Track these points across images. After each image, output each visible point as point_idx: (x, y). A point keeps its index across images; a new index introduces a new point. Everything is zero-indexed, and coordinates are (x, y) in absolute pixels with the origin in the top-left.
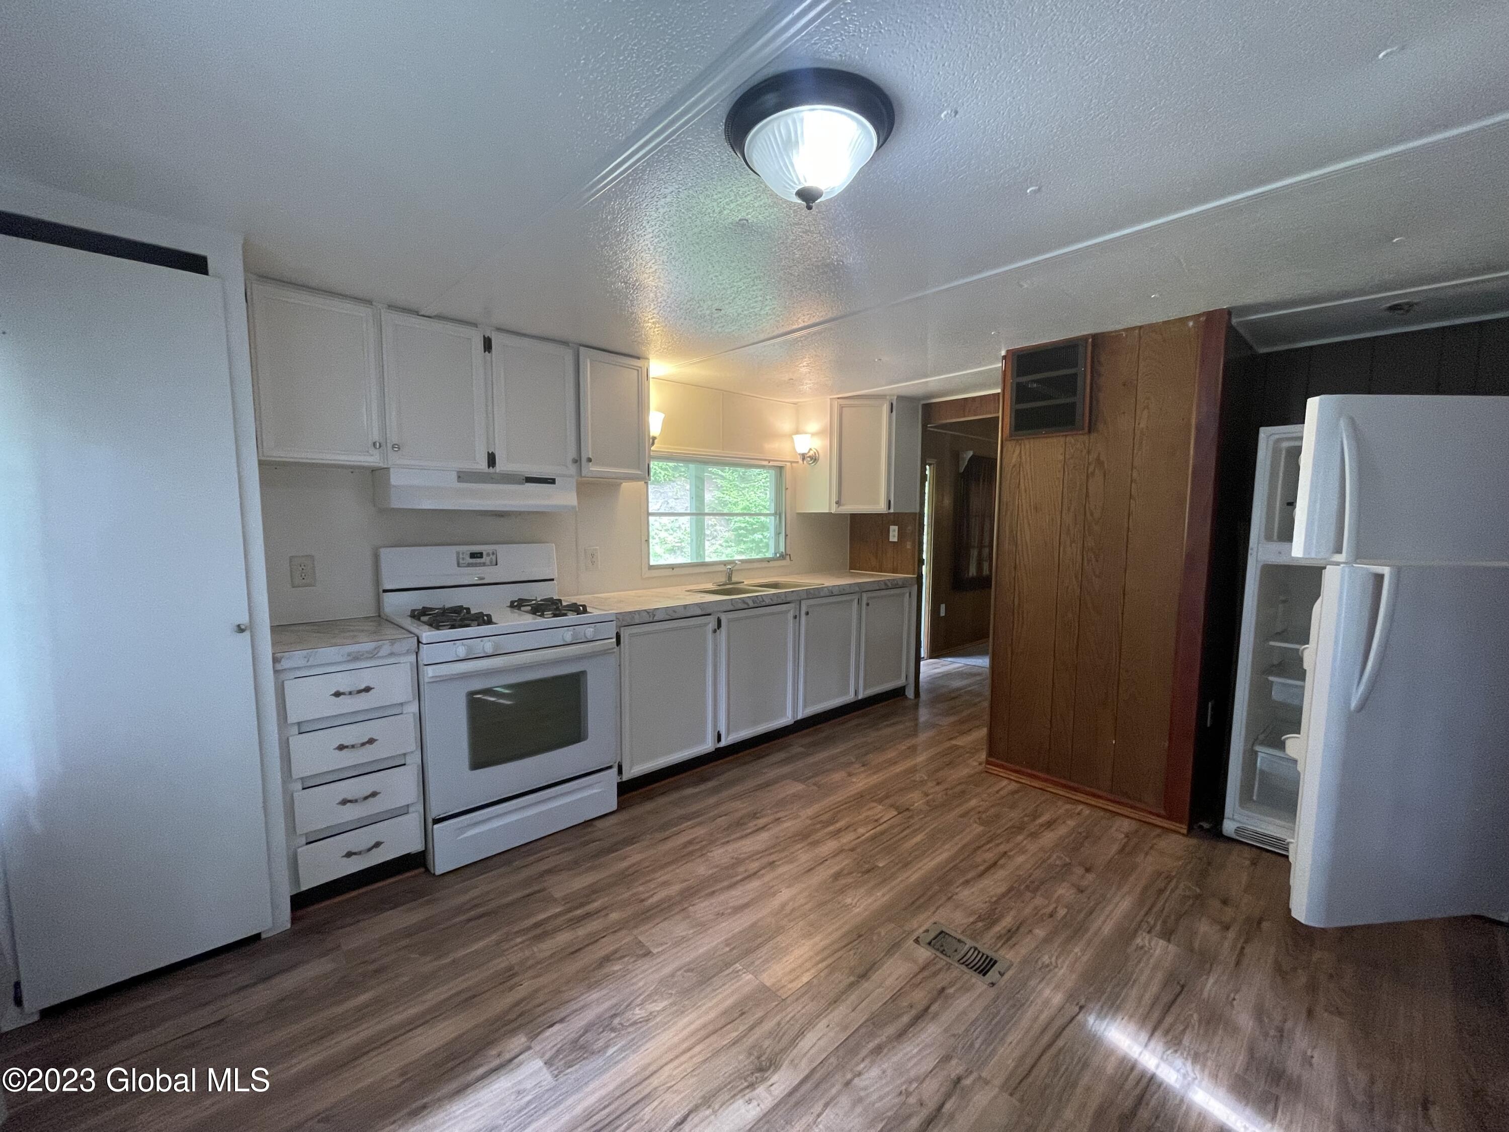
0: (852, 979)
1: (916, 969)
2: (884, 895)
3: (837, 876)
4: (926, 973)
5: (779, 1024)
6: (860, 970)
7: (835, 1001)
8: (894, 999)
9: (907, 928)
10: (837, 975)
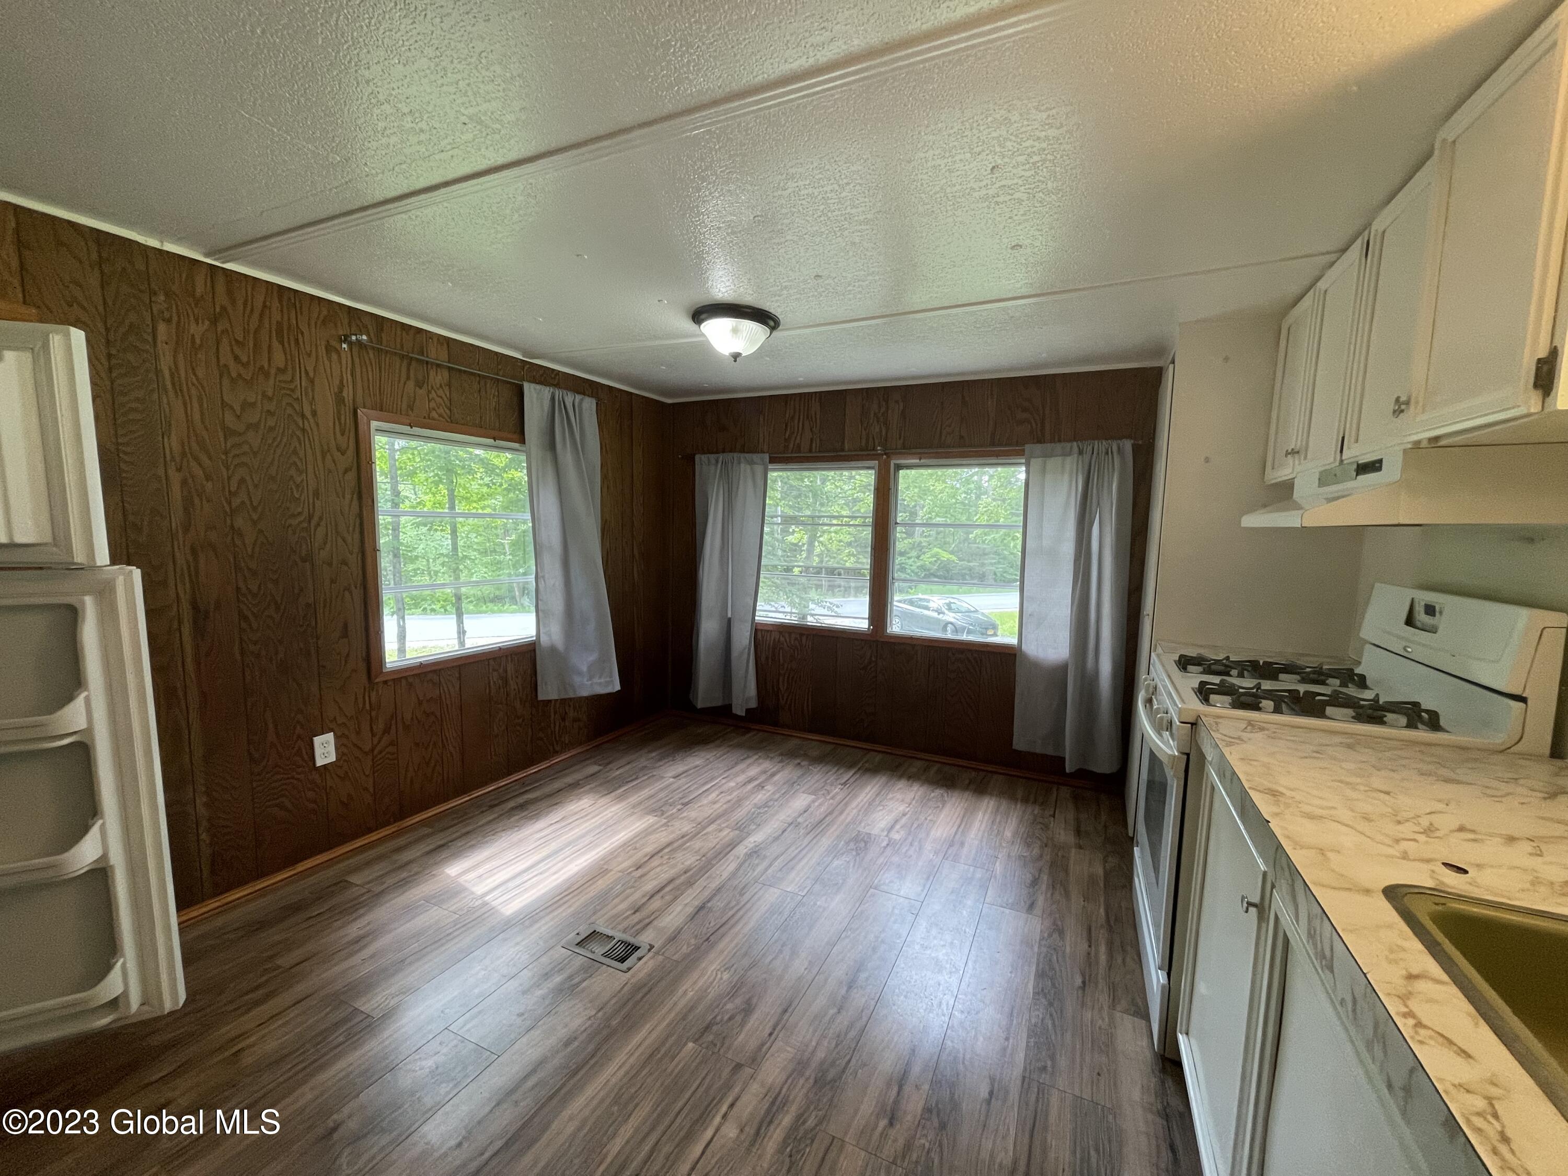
0: (709, 905)
1: (655, 923)
2: (685, 993)
3: (748, 1010)
4: (647, 921)
5: (754, 870)
6: (702, 913)
7: (719, 890)
8: (676, 898)
9: (660, 958)
10: (721, 905)
